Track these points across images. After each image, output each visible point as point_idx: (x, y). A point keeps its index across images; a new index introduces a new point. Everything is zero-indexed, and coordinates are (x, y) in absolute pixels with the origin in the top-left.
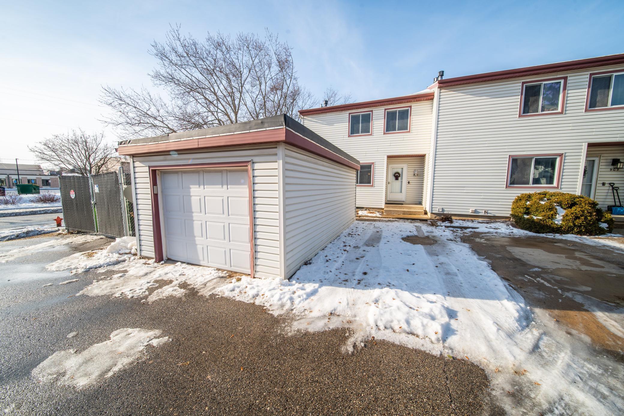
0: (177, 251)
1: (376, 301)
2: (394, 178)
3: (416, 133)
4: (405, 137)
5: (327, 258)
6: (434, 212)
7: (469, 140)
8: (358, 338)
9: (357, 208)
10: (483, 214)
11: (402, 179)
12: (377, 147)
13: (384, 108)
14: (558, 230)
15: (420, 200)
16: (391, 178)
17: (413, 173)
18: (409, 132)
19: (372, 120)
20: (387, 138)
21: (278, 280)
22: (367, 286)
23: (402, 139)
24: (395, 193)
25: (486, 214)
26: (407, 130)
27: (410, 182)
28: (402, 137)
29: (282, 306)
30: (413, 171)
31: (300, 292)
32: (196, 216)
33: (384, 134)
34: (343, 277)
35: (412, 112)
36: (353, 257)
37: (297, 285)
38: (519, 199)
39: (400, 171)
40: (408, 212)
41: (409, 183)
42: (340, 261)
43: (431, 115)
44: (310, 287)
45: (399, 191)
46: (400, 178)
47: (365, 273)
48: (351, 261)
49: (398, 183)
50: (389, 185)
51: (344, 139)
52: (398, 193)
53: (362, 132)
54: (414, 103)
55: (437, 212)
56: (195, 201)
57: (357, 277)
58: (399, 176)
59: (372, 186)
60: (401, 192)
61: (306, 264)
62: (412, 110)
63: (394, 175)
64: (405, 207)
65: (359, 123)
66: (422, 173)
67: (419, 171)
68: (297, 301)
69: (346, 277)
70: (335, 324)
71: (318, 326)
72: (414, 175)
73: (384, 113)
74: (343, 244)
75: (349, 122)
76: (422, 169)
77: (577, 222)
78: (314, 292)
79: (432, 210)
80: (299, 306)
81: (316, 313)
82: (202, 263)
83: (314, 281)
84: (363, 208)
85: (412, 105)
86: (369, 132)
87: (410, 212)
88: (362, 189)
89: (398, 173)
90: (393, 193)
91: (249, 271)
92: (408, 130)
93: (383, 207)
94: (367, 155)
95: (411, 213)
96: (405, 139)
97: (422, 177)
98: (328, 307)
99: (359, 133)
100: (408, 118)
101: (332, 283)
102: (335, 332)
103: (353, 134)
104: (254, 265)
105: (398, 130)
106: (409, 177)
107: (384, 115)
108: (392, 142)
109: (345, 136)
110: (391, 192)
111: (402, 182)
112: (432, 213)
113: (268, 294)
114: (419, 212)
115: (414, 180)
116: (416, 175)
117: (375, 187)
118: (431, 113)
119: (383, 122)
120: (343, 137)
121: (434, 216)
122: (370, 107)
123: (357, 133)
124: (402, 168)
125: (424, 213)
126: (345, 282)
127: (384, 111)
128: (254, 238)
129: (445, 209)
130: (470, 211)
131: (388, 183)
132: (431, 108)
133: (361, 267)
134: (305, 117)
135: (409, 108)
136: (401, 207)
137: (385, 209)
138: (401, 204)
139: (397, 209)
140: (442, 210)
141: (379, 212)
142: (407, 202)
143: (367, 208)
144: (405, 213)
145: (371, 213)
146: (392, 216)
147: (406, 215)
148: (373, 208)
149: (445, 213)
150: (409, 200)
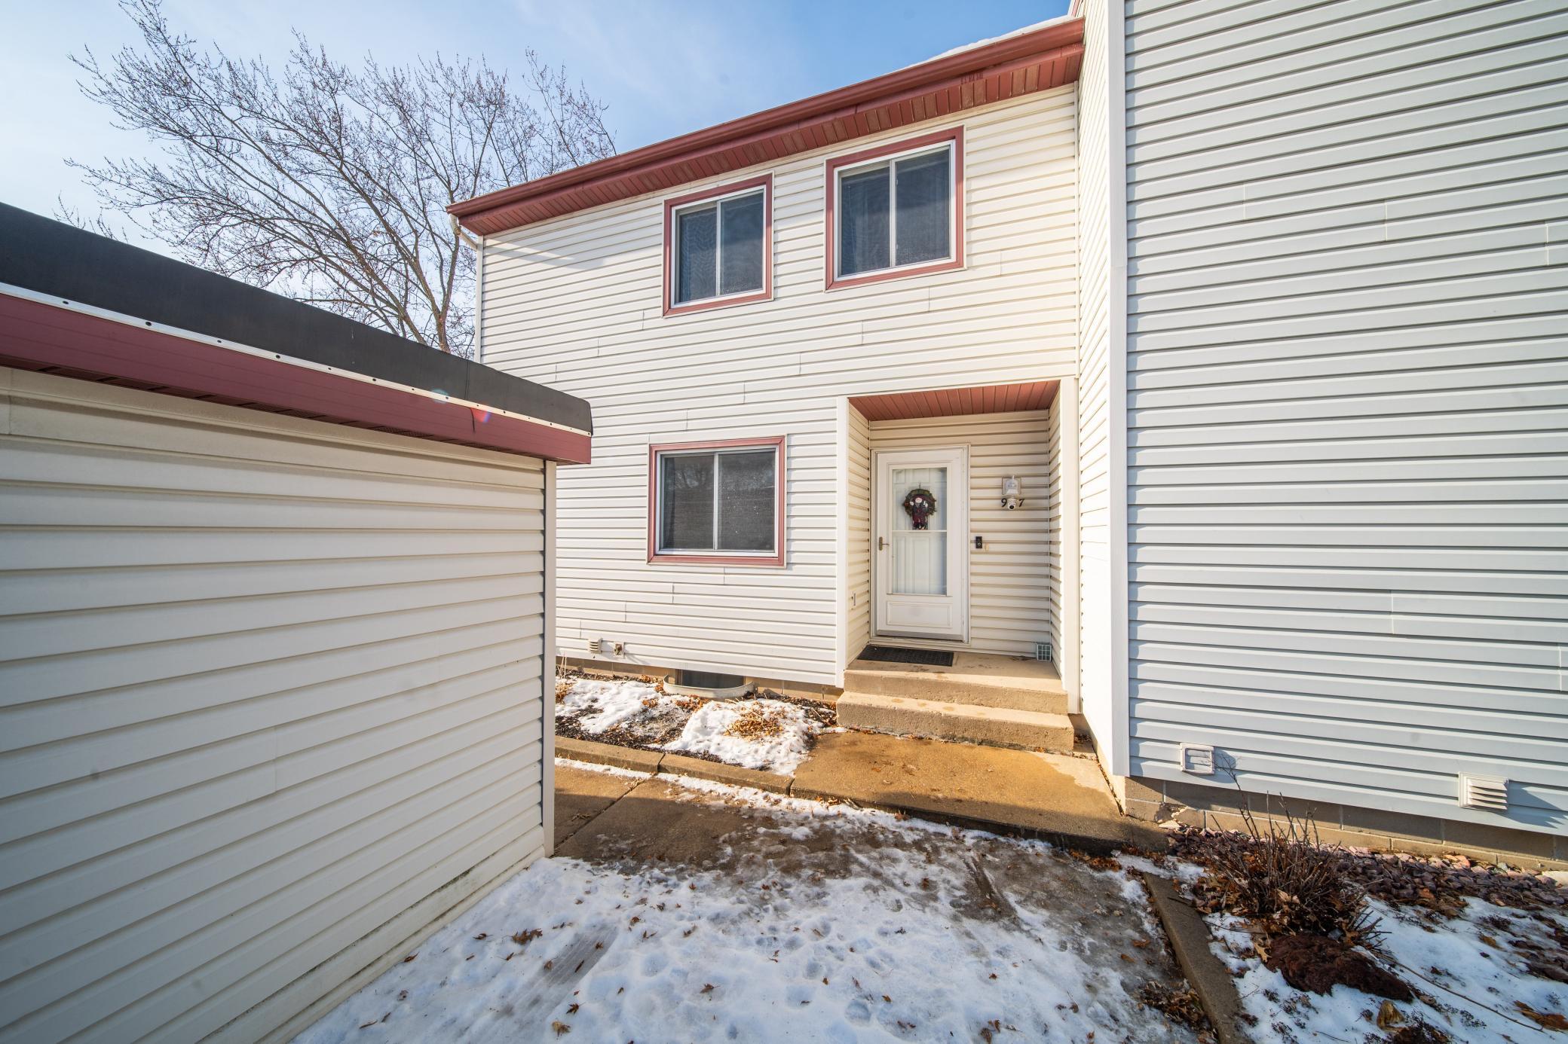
2: (905, 520)
3: (995, 270)
4: (935, 292)
6: (1149, 770)
7: (1385, 232)
11: (944, 525)
12: (795, 359)
13: (823, 159)
15: (1045, 638)
16: (890, 518)
17: (997, 493)
18: (959, 264)
19: (769, 224)
20: (842, 306)
23: (923, 306)
24: (914, 593)
26: (947, 255)
27: (985, 537)
28: (923, 294)
30: (997, 482)
33: (830, 285)
35: (967, 160)
39: (933, 486)
40: (977, 724)
41: (979, 542)
43: (1073, 164)
45: (935, 585)
46: (933, 520)
49: (924, 543)
50: (882, 556)
51: (647, 324)
52: (929, 594)
53: (727, 288)
54: (975, 111)
55: (1174, 772)
58: (932, 509)
59: (779, 561)
60: (944, 592)
62: (966, 148)
63: (906, 506)
64: (957, 687)
65: (713, 245)
66: (1044, 492)
67: (1026, 481)
72: (1004, 501)
73: (823, 182)
75: (667, 242)
76: (1044, 470)
79: (1134, 757)
84: (733, 679)
85: (966, 123)
86: (759, 286)
87: (988, 725)
88: (729, 579)
89: (924, 494)
90: (906, 592)
92: (953, 259)
93: (839, 682)
94: (749, 398)
95: (993, 736)
96: (935, 305)
97: (1044, 514)
99: (713, 294)
100: (946, 196)
103: (689, 299)
105: (899, 263)
106: (976, 515)
107: (823, 193)
108: (868, 326)
109: (648, 314)
110: (896, 592)
111: (944, 536)
112: (1136, 778)
114: (1042, 731)
115: (1002, 529)
116: (1011, 502)
117: (796, 569)
118: (1070, 151)
119: (822, 228)
120: (639, 315)
121: (1155, 800)
122: (759, 160)
123: (702, 297)
124: (943, 471)
125: (1070, 739)
127: (823, 170)
129: (1242, 761)
130: (1467, 797)
131: (872, 544)
132: (1070, 124)
134: (489, 242)
135: (953, 143)
136: (934, 690)
137: (846, 698)
138: (944, 659)
139: (909, 704)
140: (1223, 764)
141: (813, 710)
142: (977, 645)
143: (758, 681)
144: (954, 731)
145: (750, 728)
146: (872, 760)
147: (962, 749)
148: (789, 685)
149: (1246, 783)
150: (985, 637)
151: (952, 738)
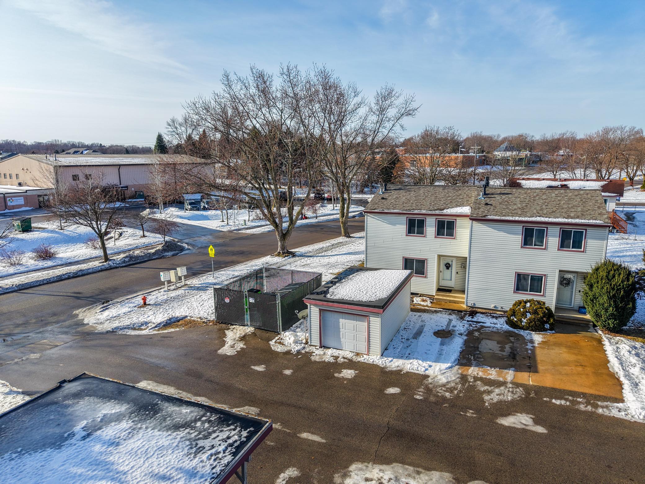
0: (329, 343)
1: (411, 363)
2: (445, 268)
3: (460, 240)
4: (451, 242)
5: (394, 347)
8: (405, 371)
9: (412, 294)
10: (500, 309)
11: (452, 269)
12: (429, 247)
14: (522, 328)
15: (464, 288)
16: (442, 267)
17: (460, 265)
18: (455, 238)
19: (425, 226)
20: (437, 241)
21: (379, 356)
22: (410, 359)
23: (449, 243)
24: (446, 280)
25: (502, 310)
26: (453, 237)
28: (449, 241)
29: (383, 364)
31: (387, 361)
32: (341, 330)
33: (435, 237)
34: (401, 355)
35: (457, 224)
36: (406, 346)
37: (385, 359)
38: (520, 302)
39: (450, 263)
41: (457, 273)
42: (400, 347)
44: (390, 359)
45: (450, 279)
46: (450, 268)
47: (409, 354)
48: (405, 348)
49: (448, 272)
50: (441, 274)
51: (403, 237)
52: (449, 280)
53: (417, 233)
54: (458, 217)
55: (470, 305)
56: (341, 324)
57: (406, 356)
58: (450, 267)
59: (426, 277)
60: (451, 280)
61: (386, 349)
62: (457, 222)
63: (445, 265)
64: (452, 296)
67: (465, 264)
68: (387, 363)
69: (402, 355)
70: (399, 368)
71: (395, 369)
72: (461, 267)
73: (435, 220)
74: (401, 337)
75: (407, 224)
77: (531, 324)
78: (392, 361)
80: (388, 364)
81: (393, 366)
82: (344, 349)
83: (391, 357)
84: (418, 294)
86: (423, 234)
88: (417, 279)
89: (449, 264)
91: (366, 353)
93: (434, 295)
94: (421, 252)
96: (451, 244)
98: (396, 364)
99: (415, 234)
101: (397, 358)
102: (399, 370)
103: (410, 234)
104: (369, 351)
105: (446, 236)
106: (457, 269)
107: (435, 223)
108: (441, 244)
109: (403, 235)
110: (443, 279)
111: (452, 271)
112: (466, 305)
113: (377, 361)
115: (460, 271)
116: (463, 267)
117: (428, 278)
119: (434, 228)
120: (401, 235)
121: (467, 308)
122: (424, 215)
123: (413, 234)
124: (452, 261)
126: (402, 357)
128: (369, 341)
129: (476, 304)
130: (492, 307)
131: (439, 272)
133: (408, 352)
134: (368, 214)
135: (455, 220)
136: (448, 296)
137: (435, 297)
138: (450, 291)
139: (445, 298)
140: (474, 304)
141: (430, 298)
142: (456, 289)
143: (421, 294)
144: (450, 301)
145: (423, 301)
146: (440, 305)
147: (451, 304)
148: (426, 295)
149: (476, 306)
150: (457, 287)
151: (450, 302)
